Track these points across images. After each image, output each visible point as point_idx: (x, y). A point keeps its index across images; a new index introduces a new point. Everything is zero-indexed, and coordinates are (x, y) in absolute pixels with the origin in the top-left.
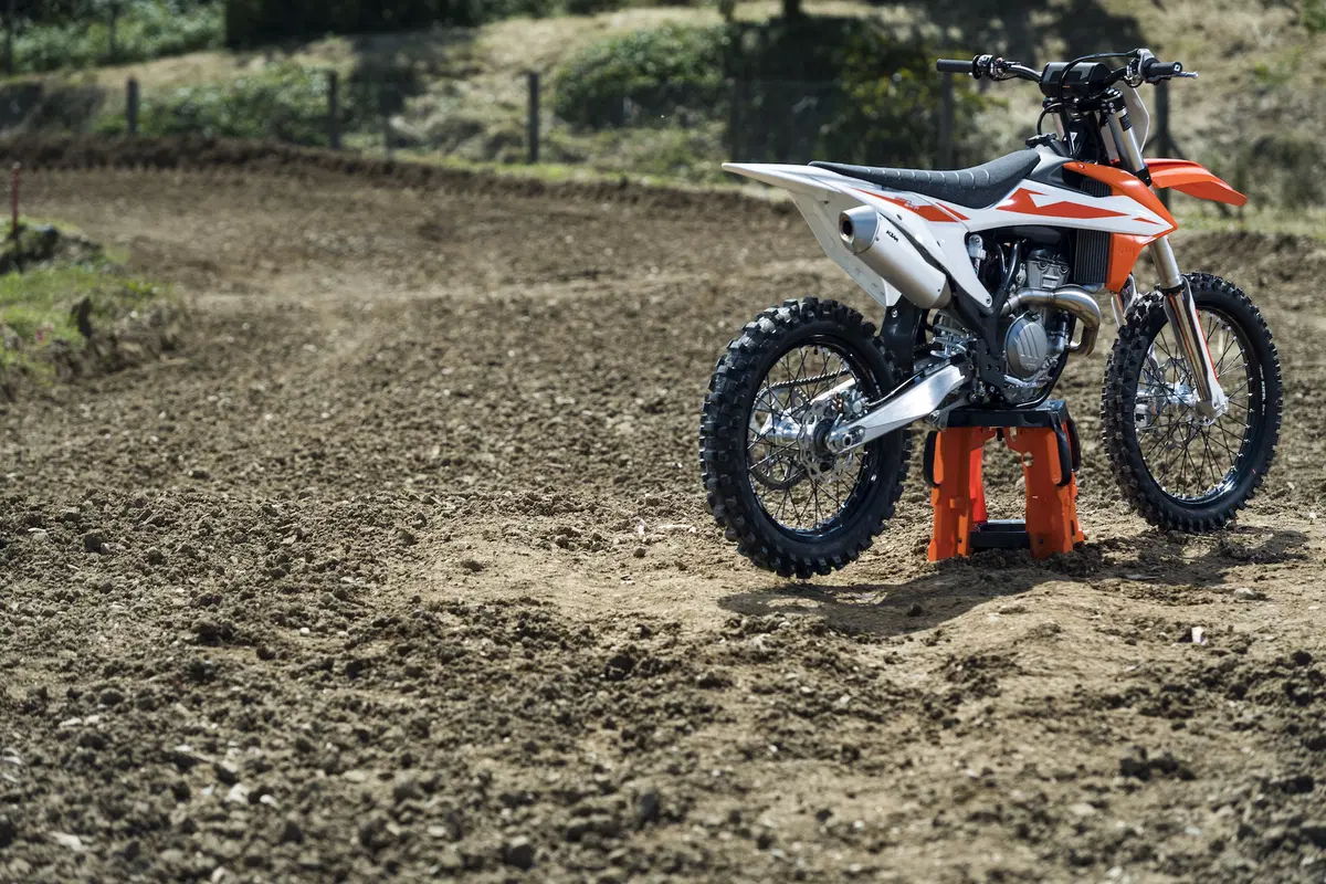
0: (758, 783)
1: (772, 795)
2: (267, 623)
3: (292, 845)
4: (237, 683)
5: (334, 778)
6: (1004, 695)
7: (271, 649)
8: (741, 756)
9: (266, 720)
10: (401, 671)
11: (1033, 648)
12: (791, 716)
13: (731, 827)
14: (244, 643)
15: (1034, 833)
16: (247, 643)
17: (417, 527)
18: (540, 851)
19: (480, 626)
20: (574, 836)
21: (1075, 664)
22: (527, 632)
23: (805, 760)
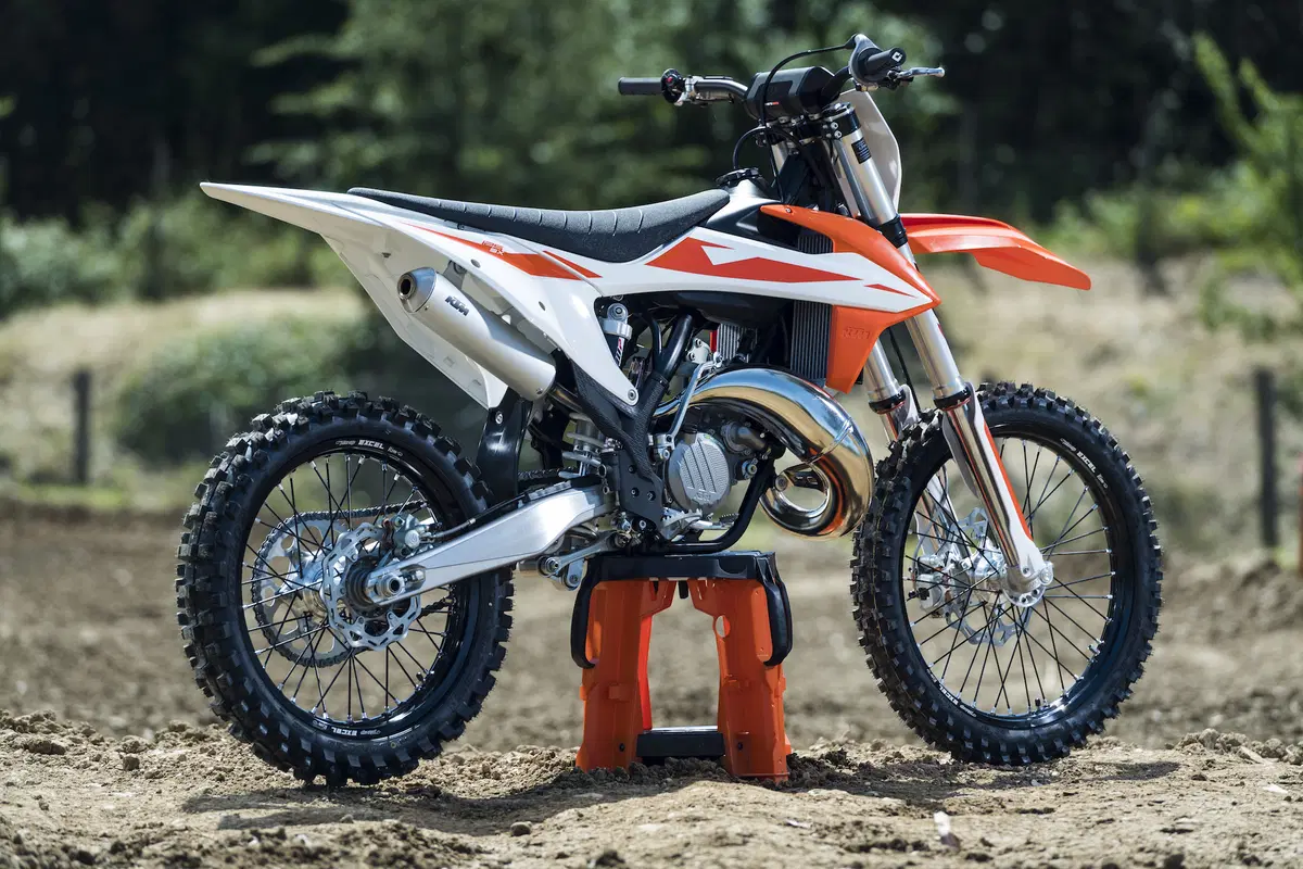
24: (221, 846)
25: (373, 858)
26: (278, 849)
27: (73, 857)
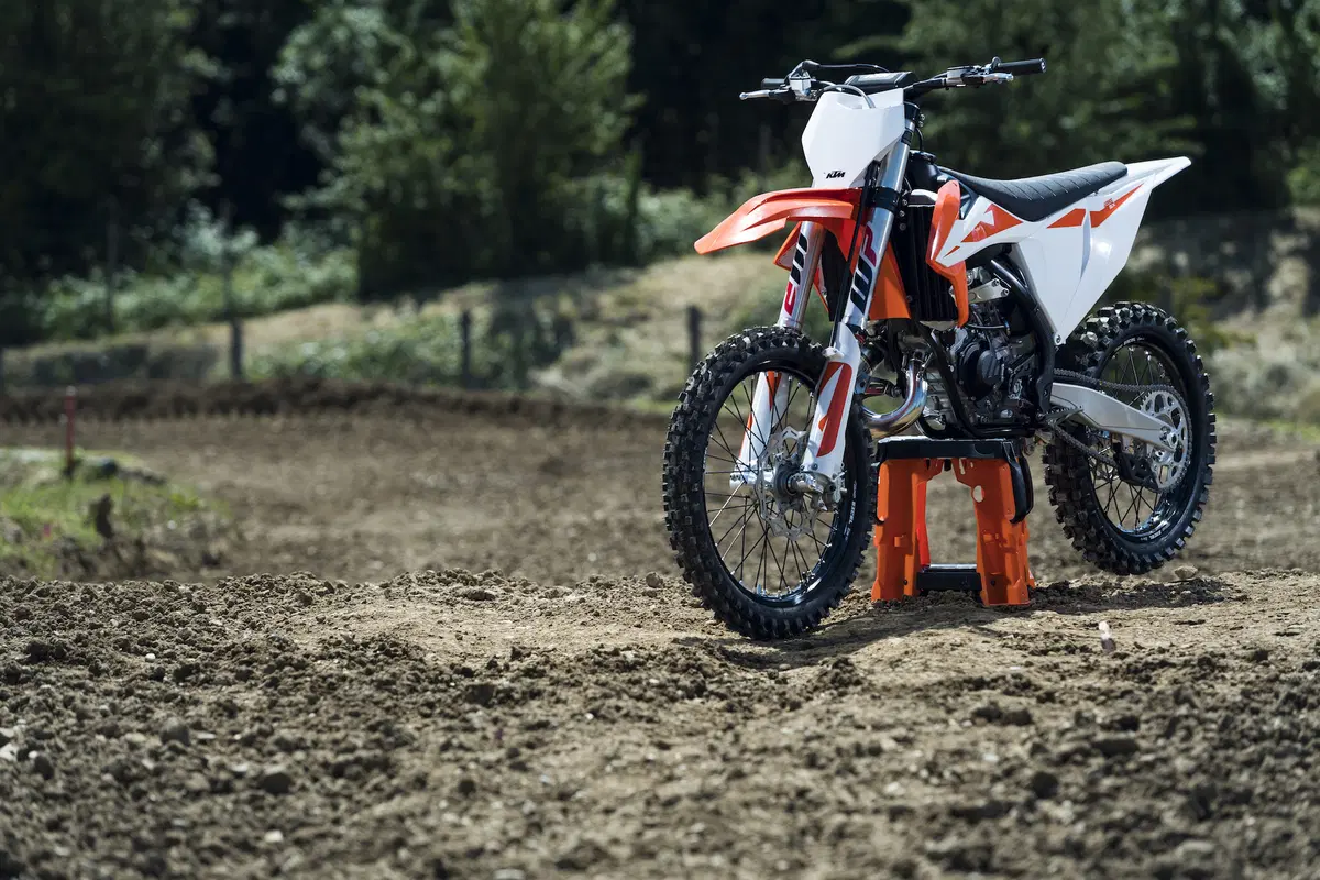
1: (569, 746)
2: (110, 649)
3: (39, 778)
4: (48, 682)
5: (114, 741)
7: (104, 666)
9: (66, 706)
10: (231, 676)
12: (625, 697)
13: (508, 762)
14: (74, 663)
15: (822, 761)
16: (81, 663)
17: (321, 594)
18: (299, 782)
19: (340, 650)
20: (338, 772)
22: (388, 653)
23: (622, 724)
27: (457, 672)
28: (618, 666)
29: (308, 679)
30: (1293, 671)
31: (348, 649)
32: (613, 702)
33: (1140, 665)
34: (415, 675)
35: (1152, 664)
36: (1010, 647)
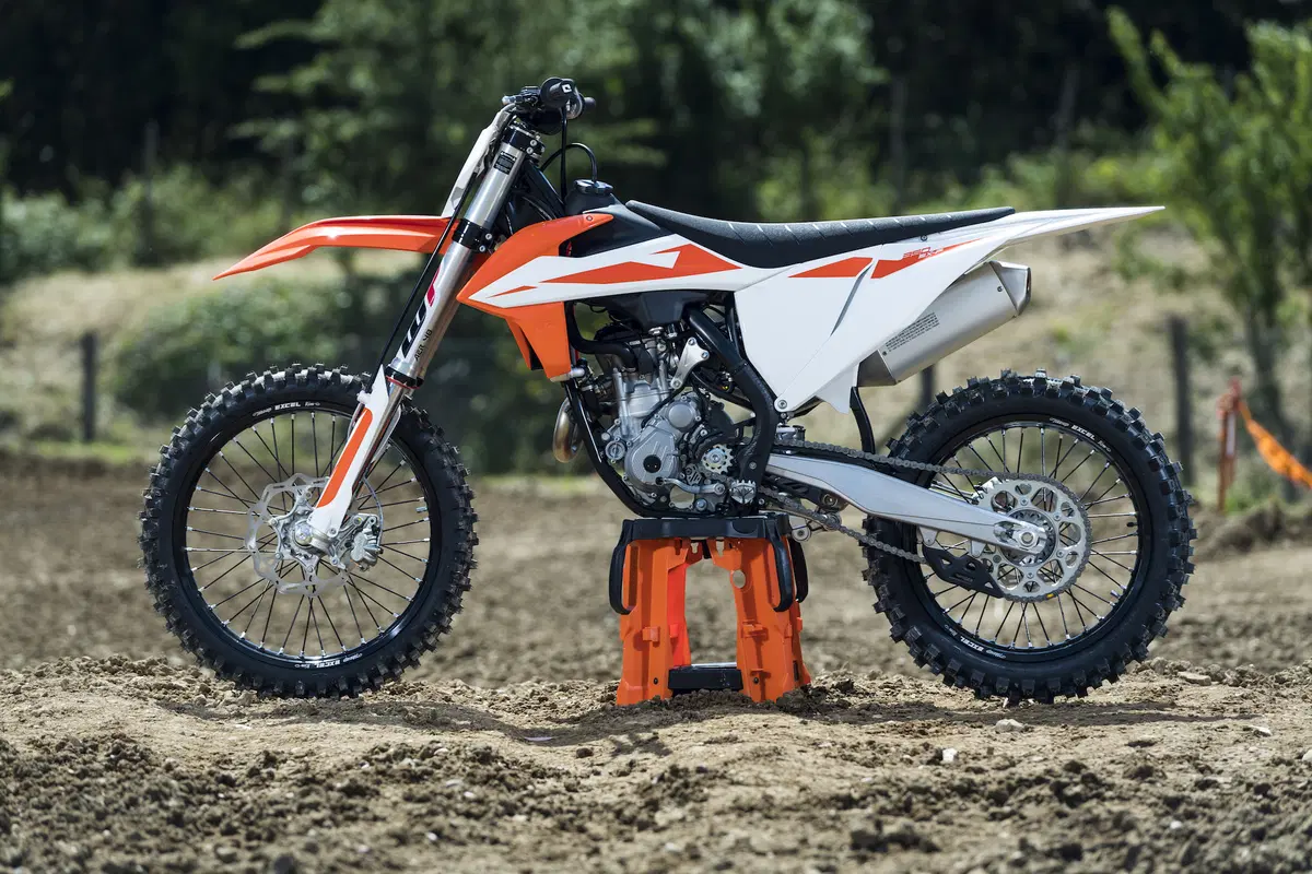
0: (414, 861)
6: (711, 800)
8: (393, 842)
11: (746, 766)
12: (452, 814)
21: (798, 779)
22: (125, 756)
23: (471, 847)
24: (339, 770)
25: (471, 778)
26: (389, 772)
27: (219, 781)
28: (404, 776)
29: (61, 788)
30: (1184, 790)
31: (74, 752)
32: (440, 820)
33: (1013, 782)
34: (187, 785)
35: (1027, 780)
36: (835, 757)
